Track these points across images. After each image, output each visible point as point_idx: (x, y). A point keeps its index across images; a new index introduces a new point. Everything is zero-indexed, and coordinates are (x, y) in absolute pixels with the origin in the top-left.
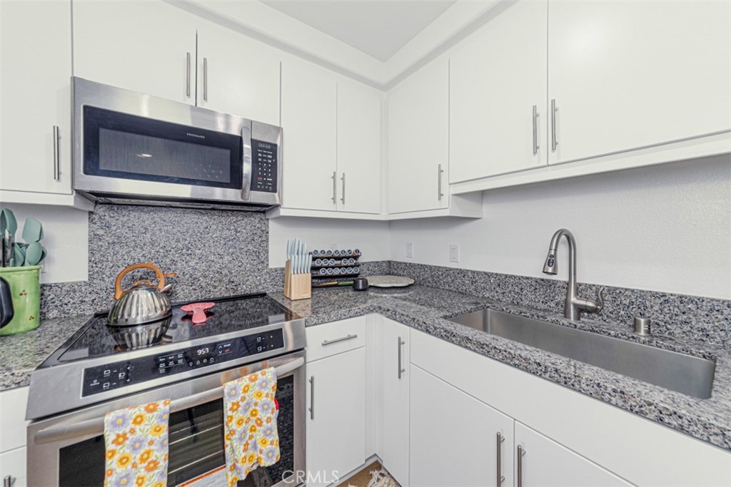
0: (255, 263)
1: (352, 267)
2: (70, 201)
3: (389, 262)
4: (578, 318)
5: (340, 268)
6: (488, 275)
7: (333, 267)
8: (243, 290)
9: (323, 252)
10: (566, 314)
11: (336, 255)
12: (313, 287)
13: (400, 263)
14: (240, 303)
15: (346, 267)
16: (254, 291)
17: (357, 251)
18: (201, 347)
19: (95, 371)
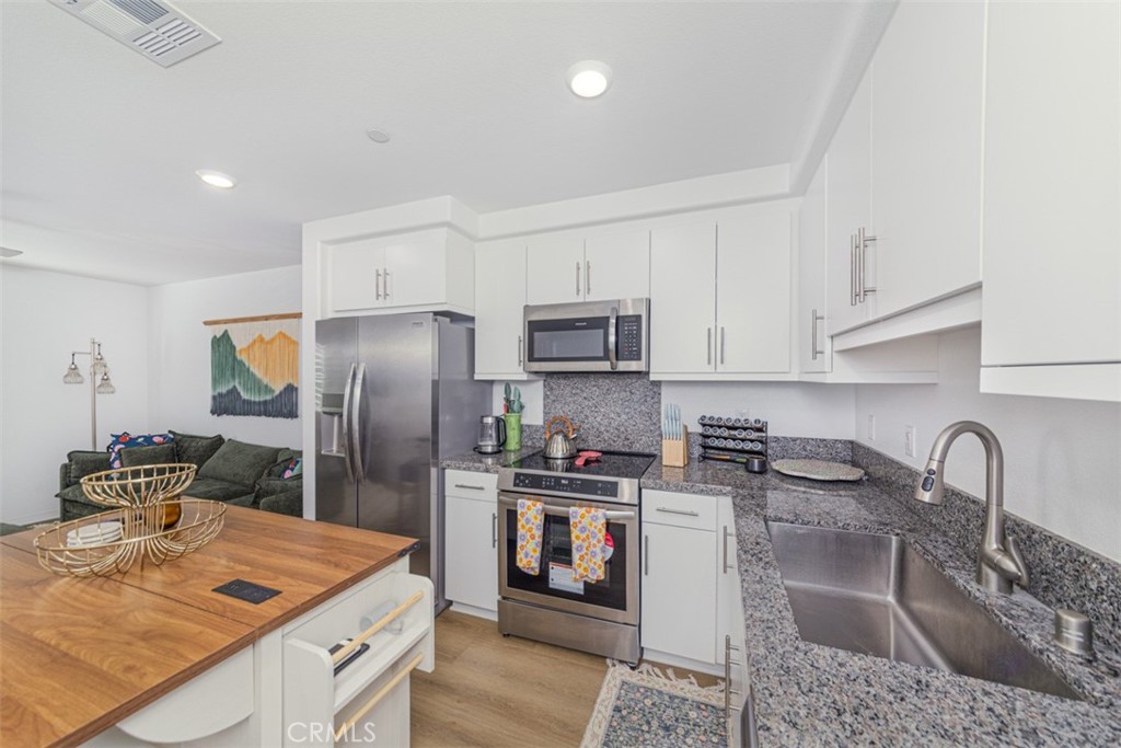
0: (648, 423)
1: (751, 441)
2: (525, 377)
3: (852, 442)
5: (734, 440)
7: (725, 438)
8: (637, 448)
9: (711, 418)
11: (730, 424)
13: (861, 447)
14: (634, 459)
15: (744, 440)
16: (647, 451)
18: (564, 478)
19: (517, 476)
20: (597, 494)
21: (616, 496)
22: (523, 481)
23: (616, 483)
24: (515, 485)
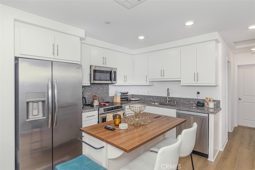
0: (107, 95)
1: (127, 96)
3: (133, 95)
4: (169, 102)
5: (124, 96)
6: (155, 96)
7: (123, 96)
10: (167, 102)
11: (123, 93)
12: (121, 100)
13: (136, 95)
15: (125, 96)
17: (128, 92)
18: (113, 107)
19: (104, 109)
20: (119, 109)
21: (122, 108)
22: (106, 110)
23: (122, 106)
24: (104, 111)
